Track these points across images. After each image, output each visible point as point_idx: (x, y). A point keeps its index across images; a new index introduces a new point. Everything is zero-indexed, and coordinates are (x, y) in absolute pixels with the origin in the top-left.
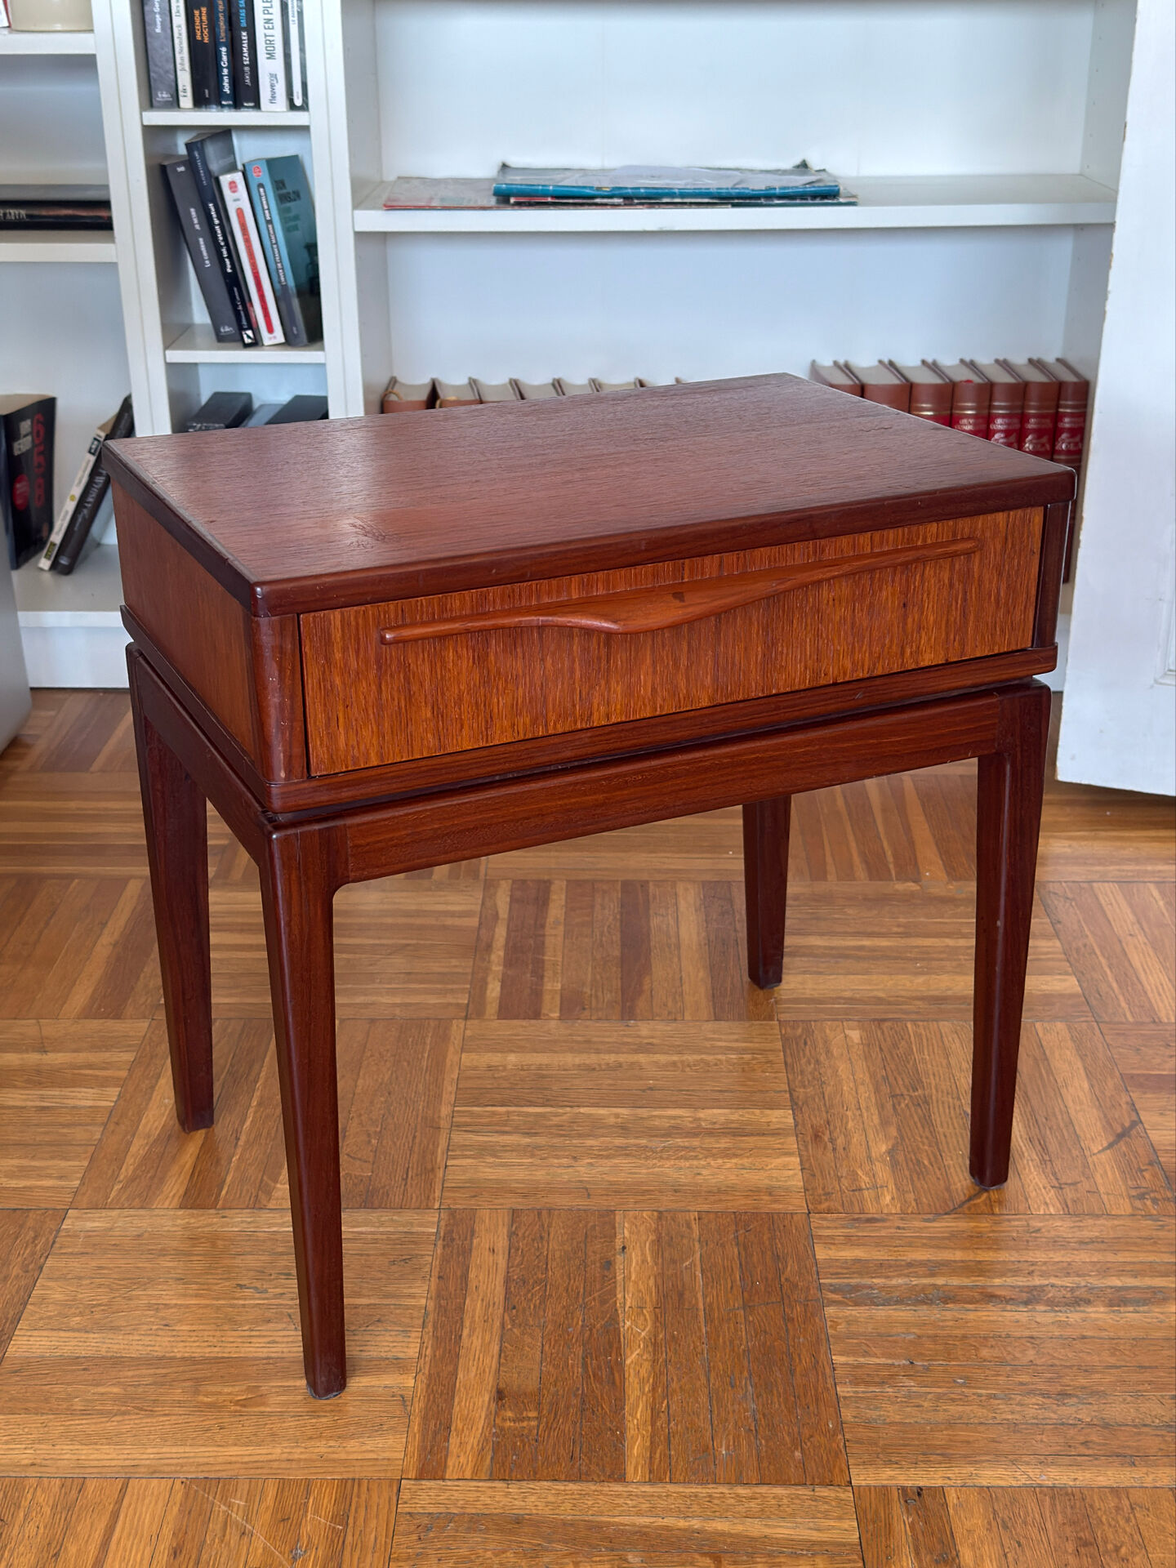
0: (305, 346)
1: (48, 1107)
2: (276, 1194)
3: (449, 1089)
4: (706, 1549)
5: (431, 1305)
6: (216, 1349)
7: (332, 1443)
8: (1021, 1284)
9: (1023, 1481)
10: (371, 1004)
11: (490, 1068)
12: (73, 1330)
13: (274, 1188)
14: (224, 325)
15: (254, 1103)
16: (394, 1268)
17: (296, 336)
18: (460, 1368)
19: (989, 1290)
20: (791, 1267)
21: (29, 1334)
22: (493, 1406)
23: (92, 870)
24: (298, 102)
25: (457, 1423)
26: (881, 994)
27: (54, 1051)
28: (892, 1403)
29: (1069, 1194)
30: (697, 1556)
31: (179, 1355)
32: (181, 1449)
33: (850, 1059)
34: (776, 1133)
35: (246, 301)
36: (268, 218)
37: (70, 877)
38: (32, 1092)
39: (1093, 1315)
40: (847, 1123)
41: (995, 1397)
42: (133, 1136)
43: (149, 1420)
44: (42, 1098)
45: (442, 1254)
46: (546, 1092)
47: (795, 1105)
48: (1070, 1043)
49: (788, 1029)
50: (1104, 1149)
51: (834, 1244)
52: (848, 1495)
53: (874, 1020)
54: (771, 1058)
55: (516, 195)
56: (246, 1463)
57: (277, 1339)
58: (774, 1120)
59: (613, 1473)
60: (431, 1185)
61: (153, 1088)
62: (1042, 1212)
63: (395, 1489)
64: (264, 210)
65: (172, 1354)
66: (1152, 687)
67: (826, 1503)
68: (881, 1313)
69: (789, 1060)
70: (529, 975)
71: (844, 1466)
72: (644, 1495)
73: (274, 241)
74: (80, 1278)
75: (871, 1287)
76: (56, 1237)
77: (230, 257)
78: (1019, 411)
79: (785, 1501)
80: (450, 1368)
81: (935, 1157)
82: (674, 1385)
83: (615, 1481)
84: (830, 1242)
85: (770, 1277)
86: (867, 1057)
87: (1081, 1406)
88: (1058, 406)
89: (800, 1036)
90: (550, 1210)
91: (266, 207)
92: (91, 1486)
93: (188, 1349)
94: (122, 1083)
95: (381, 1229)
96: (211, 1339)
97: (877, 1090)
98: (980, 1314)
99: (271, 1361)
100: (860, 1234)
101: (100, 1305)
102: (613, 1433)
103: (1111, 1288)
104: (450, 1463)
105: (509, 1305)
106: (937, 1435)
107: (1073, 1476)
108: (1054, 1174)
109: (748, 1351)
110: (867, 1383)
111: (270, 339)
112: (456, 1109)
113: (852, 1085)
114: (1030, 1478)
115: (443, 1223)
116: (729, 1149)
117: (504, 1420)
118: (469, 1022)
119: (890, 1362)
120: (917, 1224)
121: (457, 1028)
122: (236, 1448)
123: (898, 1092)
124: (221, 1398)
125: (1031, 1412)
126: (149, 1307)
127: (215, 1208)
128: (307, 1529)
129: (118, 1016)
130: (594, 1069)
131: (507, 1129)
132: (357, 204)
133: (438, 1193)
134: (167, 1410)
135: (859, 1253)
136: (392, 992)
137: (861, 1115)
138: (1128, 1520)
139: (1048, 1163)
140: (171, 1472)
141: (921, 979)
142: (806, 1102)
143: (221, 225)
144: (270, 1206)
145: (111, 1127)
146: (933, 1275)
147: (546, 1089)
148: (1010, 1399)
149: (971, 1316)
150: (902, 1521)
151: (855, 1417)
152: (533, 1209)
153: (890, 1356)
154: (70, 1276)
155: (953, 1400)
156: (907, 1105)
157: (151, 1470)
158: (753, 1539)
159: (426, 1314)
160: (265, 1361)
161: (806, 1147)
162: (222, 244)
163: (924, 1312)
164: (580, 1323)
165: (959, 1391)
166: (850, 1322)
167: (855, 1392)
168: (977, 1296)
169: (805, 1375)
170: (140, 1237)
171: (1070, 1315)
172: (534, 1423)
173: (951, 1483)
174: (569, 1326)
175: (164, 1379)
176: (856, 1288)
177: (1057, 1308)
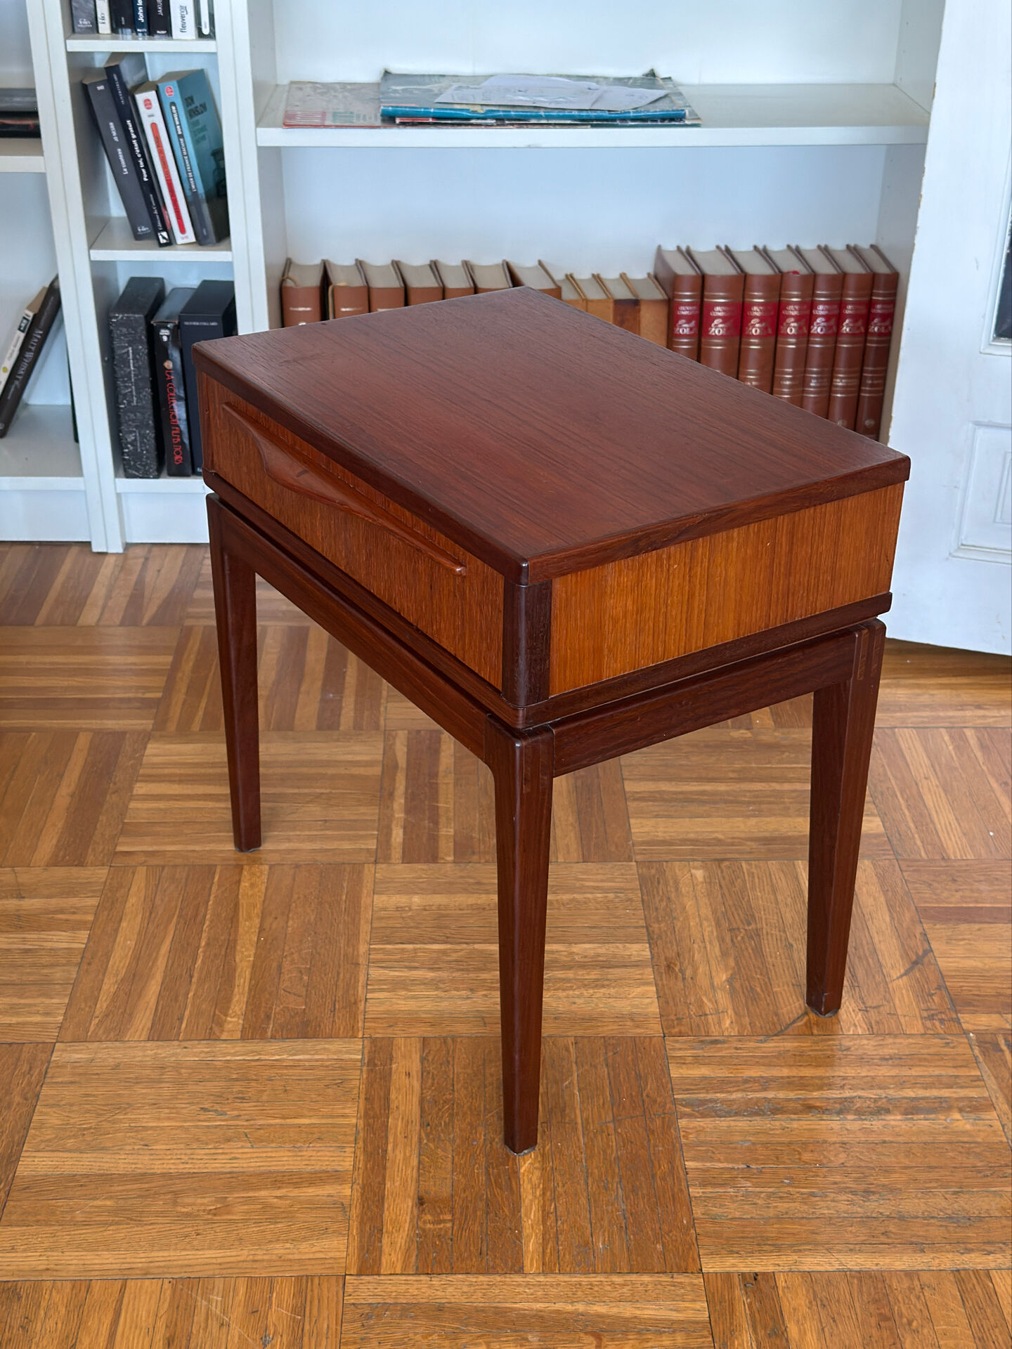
0: (214, 245)
1: (30, 950)
2: (228, 1027)
3: (365, 928)
4: (589, 1329)
5: (361, 1122)
6: (187, 1166)
7: (288, 1245)
8: (835, 1096)
9: (837, 1267)
10: (295, 850)
11: (398, 909)
12: (70, 1151)
13: (226, 1021)
14: (141, 225)
15: (203, 944)
16: (330, 1091)
17: (206, 237)
18: (387, 1179)
19: (811, 1102)
20: (651, 1087)
21: (34, 1154)
22: (416, 1212)
23: (46, 723)
24: (206, 31)
25: (388, 1227)
26: (720, 836)
27: (31, 897)
28: (734, 1202)
29: (873, 1015)
30: (582, 1335)
31: (159, 1172)
32: (166, 1254)
33: (695, 896)
34: (637, 965)
35: (161, 205)
36: (180, 133)
37: (29, 730)
38: (17, 936)
39: (892, 1123)
40: (693, 956)
41: (813, 1195)
42: (104, 975)
43: (139, 1229)
44: (24, 940)
45: (367, 1078)
46: (446, 931)
47: (652, 941)
48: (875, 879)
49: (644, 869)
50: (901, 976)
51: (684, 1063)
52: (700, 1281)
53: (716, 860)
54: (631, 896)
55: (400, 116)
56: (220, 1264)
57: (237, 1156)
58: (634, 953)
59: (513, 1266)
60: (354, 1017)
61: (116, 931)
62: (851, 1033)
63: (341, 1285)
64: (176, 126)
65: (152, 1171)
66: (947, 559)
67: (683, 1288)
68: (723, 1123)
69: (645, 898)
70: (427, 822)
71: (696, 1256)
72: (540, 1284)
73: (185, 153)
74: (72, 1105)
75: (715, 1101)
76: (47, 1068)
77: (146, 167)
78: (838, 299)
79: (649, 1287)
80: (380, 1179)
81: (766, 984)
82: (560, 1189)
83: (516, 1273)
84: (682, 1062)
85: (634, 1094)
86: (709, 894)
87: (882, 1202)
88: (872, 294)
89: (654, 876)
90: (454, 1039)
91: (177, 123)
92: (96, 1287)
93: (165, 1166)
94: (91, 927)
95: (317, 1057)
96: (183, 1157)
97: (718, 925)
98: (801, 1122)
99: (234, 1175)
100: (706, 1055)
101: (90, 1128)
102: (512, 1232)
103: (906, 1098)
104: (384, 1261)
105: (424, 1124)
106: (769, 1228)
107: (875, 1261)
108: (861, 998)
109: (618, 1158)
110: (714, 1185)
111: (183, 238)
112: (371, 947)
113: (697, 920)
114: (841, 1264)
115: (366, 1051)
116: (598, 980)
117: (425, 1222)
118: (379, 866)
119: (730, 1166)
120: (752, 1044)
121: (368, 870)
122: (210, 1252)
123: (735, 926)
124: (196, 1208)
125: (843, 1207)
126: (131, 1129)
127: (178, 1040)
128: (272, 1318)
129: (81, 864)
130: (484, 909)
131: (416, 964)
132: (259, 122)
133: (360, 1024)
134: (153, 1219)
135: (704, 1071)
136: (311, 839)
137: (705, 947)
138: (918, 1298)
139: (857, 989)
140: (159, 1274)
141: (753, 821)
142: (660, 937)
143: (138, 139)
144: (223, 1037)
145: (85, 967)
146: (765, 1090)
147: (446, 928)
148: (826, 1196)
149: (795, 1125)
150: (742, 1301)
151: (703, 1214)
152: (439, 1038)
153: (734, 1161)
154: (63, 1102)
155: (781, 1198)
156: (743, 938)
157: (143, 1272)
158: (627, 1320)
159: (357, 1132)
160: (228, 1176)
161: (661, 977)
162: (139, 156)
163: (759, 1123)
164: (483, 1137)
165: (785, 1190)
166: (699, 1131)
167: (703, 1193)
168: (800, 1108)
169: (663, 1179)
170: (117, 1066)
171: (873, 1123)
172: (449, 1225)
173: (780, 1269)
174: (474, 1140)
175: (147, 1193)
176: (703, 1102)
177: (863, 1117)
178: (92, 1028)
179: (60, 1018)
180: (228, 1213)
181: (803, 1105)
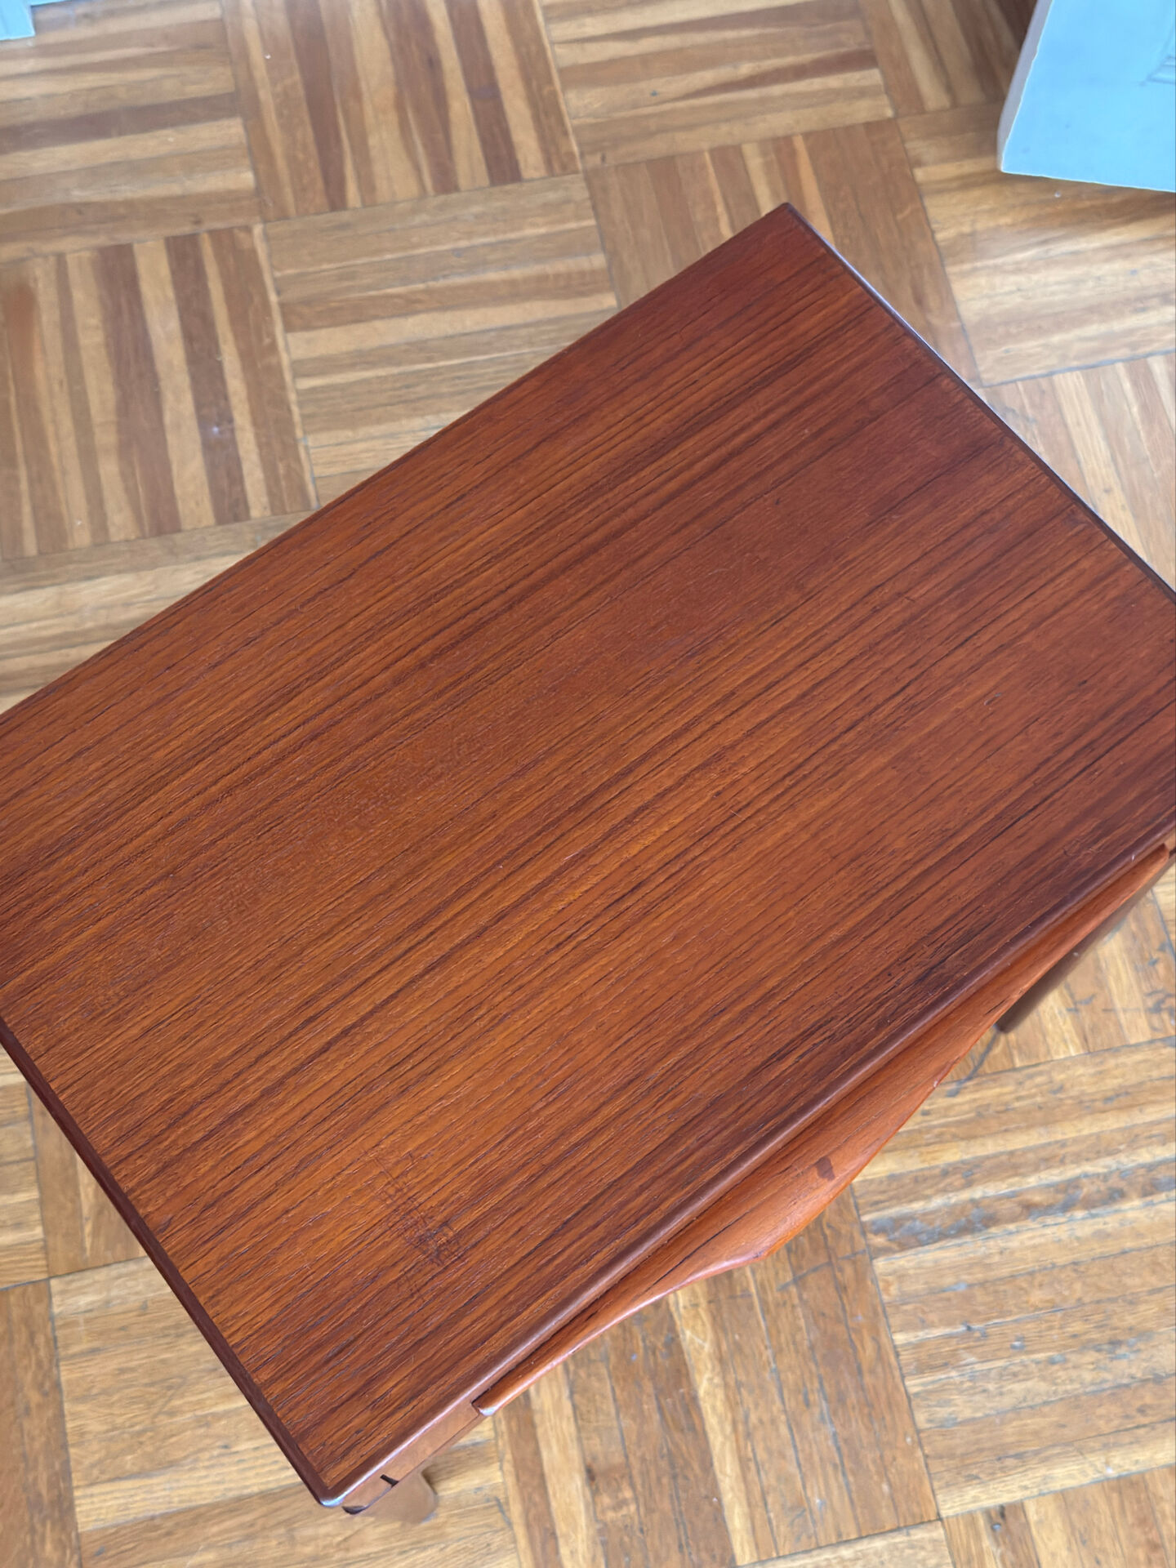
8: (1055, 1179)
9: (1092, 1475)
12: (133, 1476)
18: (540, 1444)
19: (1027, 1197)
21: (89, 1491)
22: (589, 1494)
28: (961, 1392)
29: (1086, 1016)
39: (1130, 1214)
41: (1050, 1361)
52: (938, 1533)
59: (722, 1557)
62: (1062, 1056)
67: (923, 1549)
68: (931, 1255)
71: (930, 1493)
74: (108, 1393)
75: (911, 1217)
76: (53, 1330)
79: (886, 1557)
80: (532, 1447)
82: (753, 1418)
87: (1132, 1357)
98: (1021, 1236)
101: (144, 1431)
102: (711, 1502)
103: (1142, 1166)
106: (1007, 1429)
107: (1135, 1457)
109: (811, 1347)
110: (933, 1368)
114: (1097, 1471)
117: (603, 1511)
119: (947, 1330)
120: (942, 1102)
125: (1088, 1376)
146: (969, 1184)
148: (1066, 1361)
149: (1014, 1243)
150: (992, 1554)
151: (928, 1421)
153: (950, 1324)
154: (95, 1391)
155: (1015, 1375)
163: (973, 1247)
164: (642, 1345)
165: (1017, 1360)
166: (901, 1277)
167: (923, 1384)
168: (1018, 1210)
169: (872, 1371)
170: (144, 1309)
171: (1108, 1219)
172: (633, 1508)
173: (1027, 1493)
174: (632, 1352)
175: (252, 1530)
176: (897, 1222)
177: (1094, 1211)
178: (88, 1243)
179: (38, 1232)
180: (362, 1545)
181: (1020, 1204)
